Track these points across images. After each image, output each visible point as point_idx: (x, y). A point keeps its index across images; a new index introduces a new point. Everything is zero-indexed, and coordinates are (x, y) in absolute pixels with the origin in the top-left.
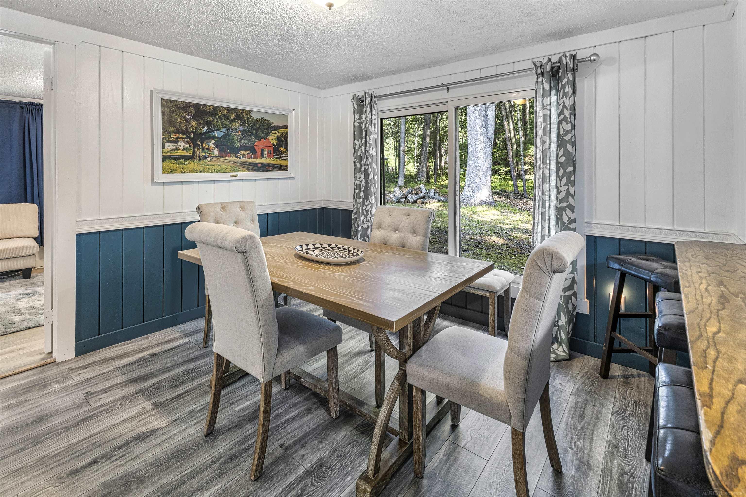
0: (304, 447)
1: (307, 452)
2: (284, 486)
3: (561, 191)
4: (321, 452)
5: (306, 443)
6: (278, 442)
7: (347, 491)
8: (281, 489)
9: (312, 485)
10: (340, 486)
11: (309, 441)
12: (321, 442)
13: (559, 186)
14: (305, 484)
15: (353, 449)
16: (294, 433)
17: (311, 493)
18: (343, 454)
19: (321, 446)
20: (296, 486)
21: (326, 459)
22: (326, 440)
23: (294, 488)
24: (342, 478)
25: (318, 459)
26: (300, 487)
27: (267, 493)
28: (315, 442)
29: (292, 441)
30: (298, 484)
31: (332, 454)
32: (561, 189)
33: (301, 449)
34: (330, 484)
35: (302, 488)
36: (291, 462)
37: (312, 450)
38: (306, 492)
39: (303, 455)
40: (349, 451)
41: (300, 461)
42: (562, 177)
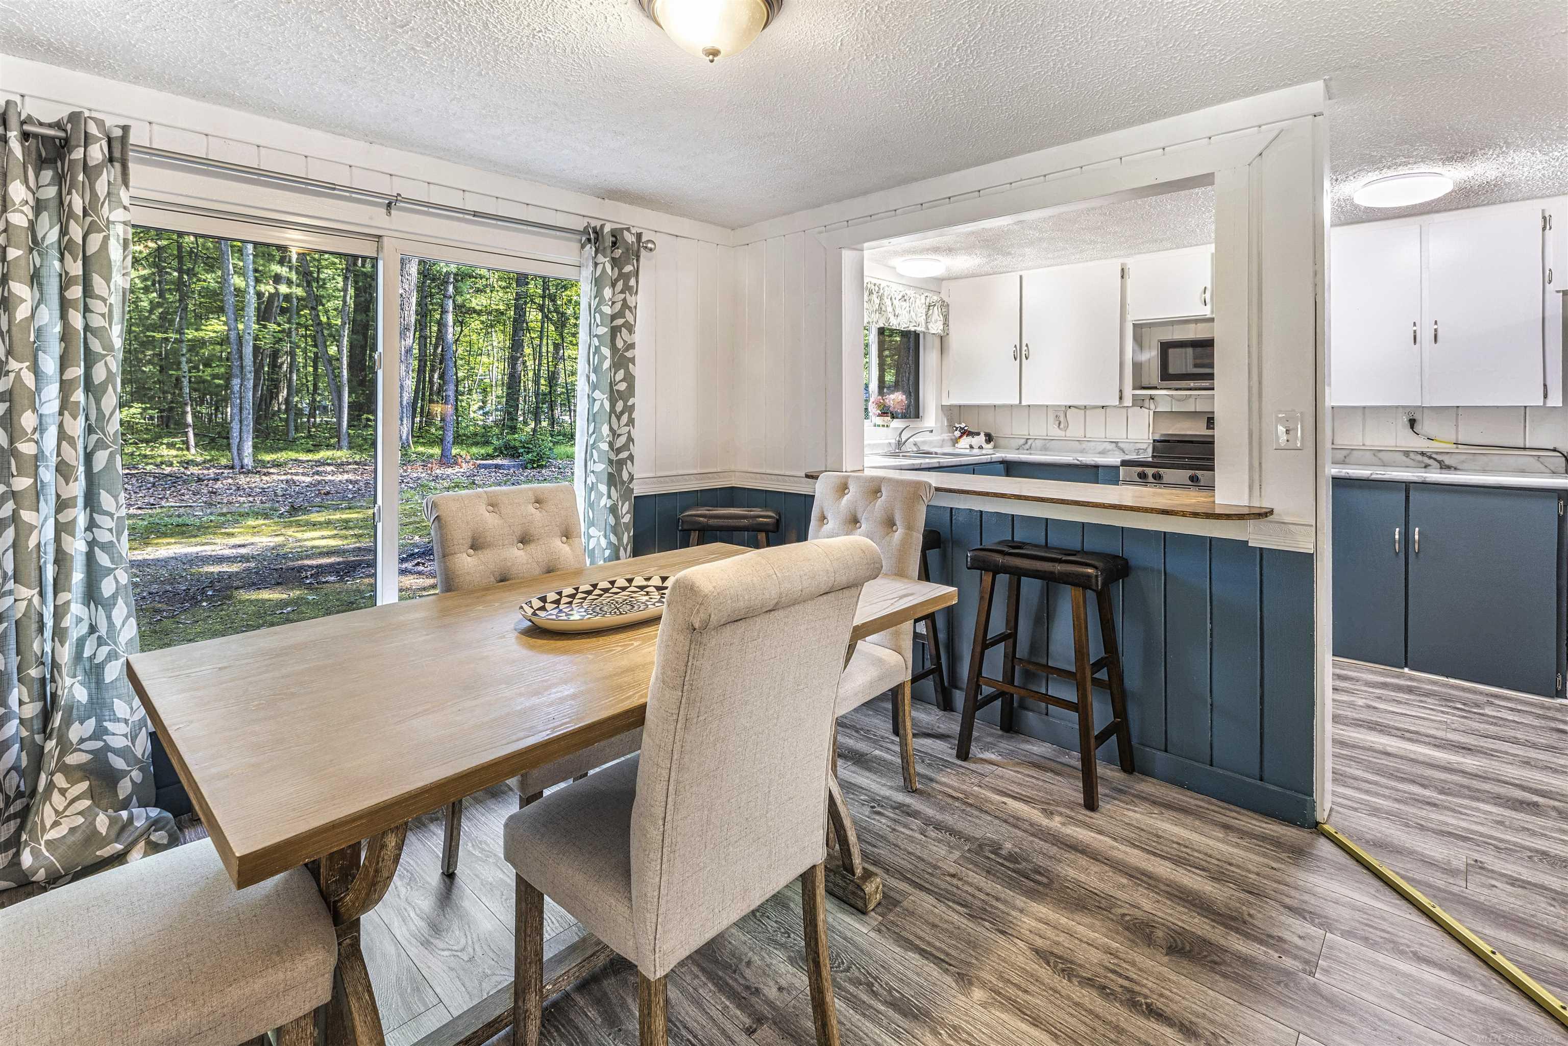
0: (757, 989)
1: (771, 983)
2: (851, 1011)
3: (619, 435)
4: (774, 962)
5: (747, 988)
6: (737, 1040)
7: (857, 925)
8: (858, 1017)
9: (848, 970)
10: (849, 934)
11: (742, 981)
12: (749, 963)
13: (615, 427)
14: (845, 981)
15: (772, 916)
16: (714, 1013)
17: (862, 970)
18: (783, 930)
19: (759, 962)
20: (851, 994)
21: (792, 954)
22: (746, 954)
23: (855, 997)
24: (833, 932)
25: (792, 965)
26: (852, 989)
27: (866, 1038)
28: (748, 973)
29: (738, 1012)
30: (848, 992)
31: (781, 945)
32: (618, 432)
33: (764, 995)
34: (846, 947)
35: (854, 984)
36: (794, 1008)
37: (769, 976)
38: (862, 977)
39: (780, 989)
40: (776, 922)
41: (794, 993)
42: (622, 413)
